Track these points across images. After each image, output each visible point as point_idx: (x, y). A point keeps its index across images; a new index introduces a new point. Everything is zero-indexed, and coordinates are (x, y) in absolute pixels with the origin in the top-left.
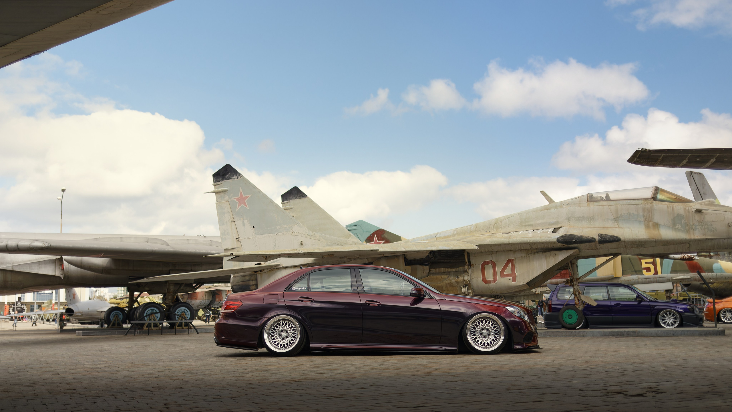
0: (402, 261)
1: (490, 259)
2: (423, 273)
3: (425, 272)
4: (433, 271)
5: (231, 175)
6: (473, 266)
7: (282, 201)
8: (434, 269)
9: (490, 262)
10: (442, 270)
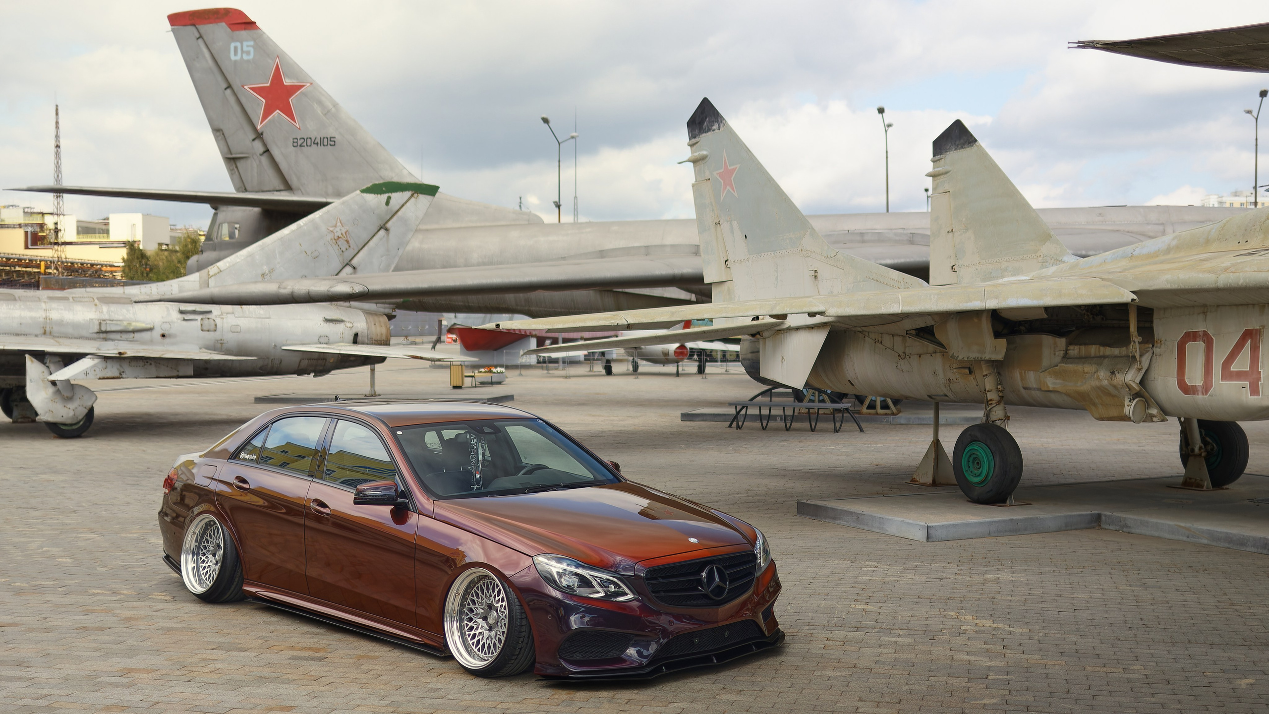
0: (986, 325)
1: (1200, 328)
2: (1055, 354)
3: (1057, 353)
4: (1074, 351)
5: (709, 122)
6: (1159, 345)
7: (934, 155)
8: (1077, 348)
9: (1201, 334)
10: (1093, 350)
